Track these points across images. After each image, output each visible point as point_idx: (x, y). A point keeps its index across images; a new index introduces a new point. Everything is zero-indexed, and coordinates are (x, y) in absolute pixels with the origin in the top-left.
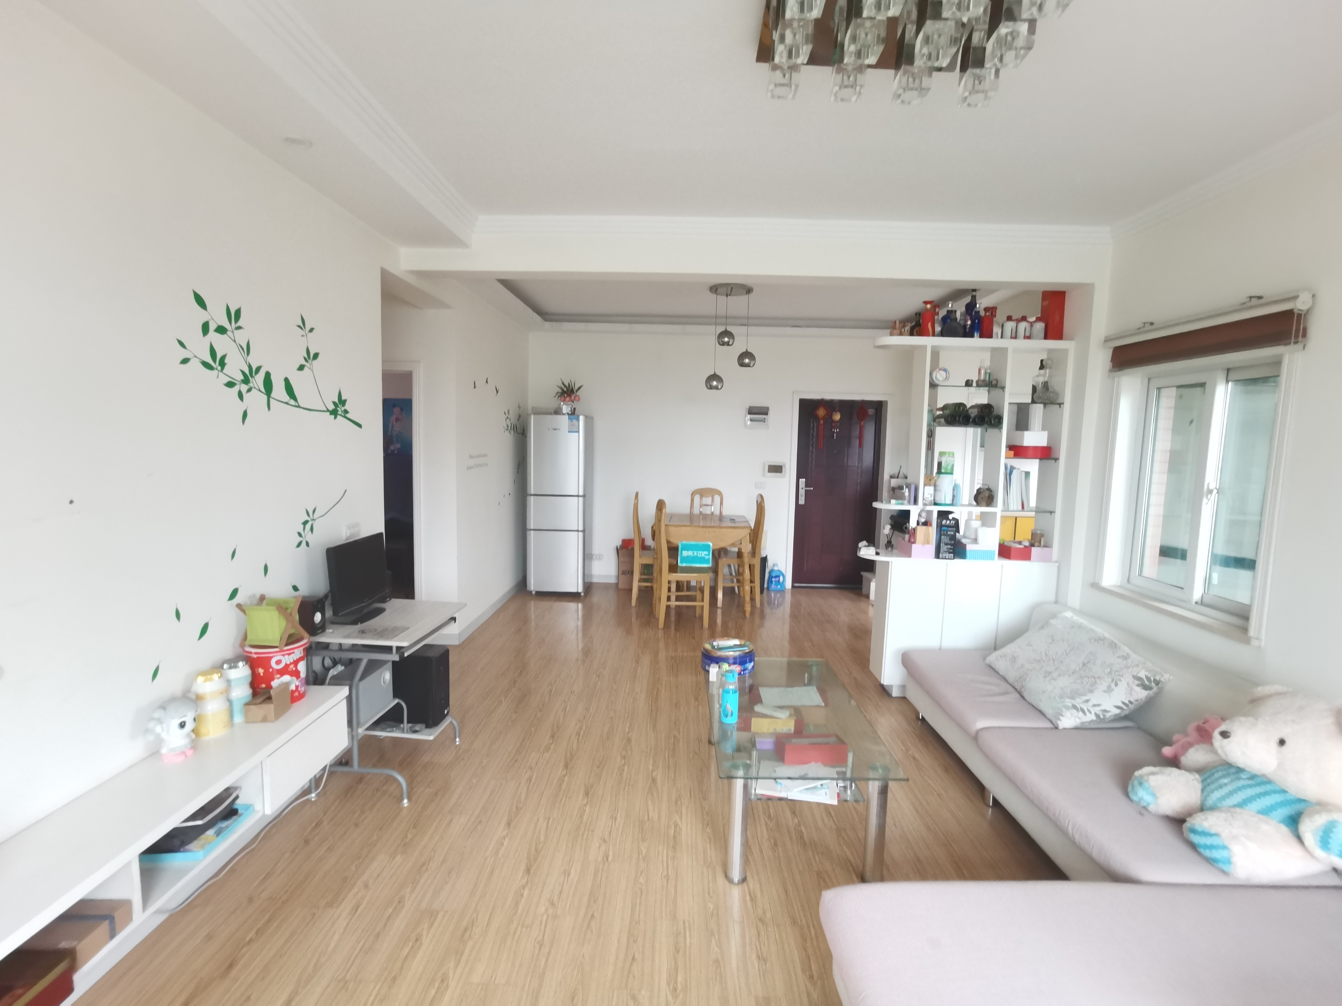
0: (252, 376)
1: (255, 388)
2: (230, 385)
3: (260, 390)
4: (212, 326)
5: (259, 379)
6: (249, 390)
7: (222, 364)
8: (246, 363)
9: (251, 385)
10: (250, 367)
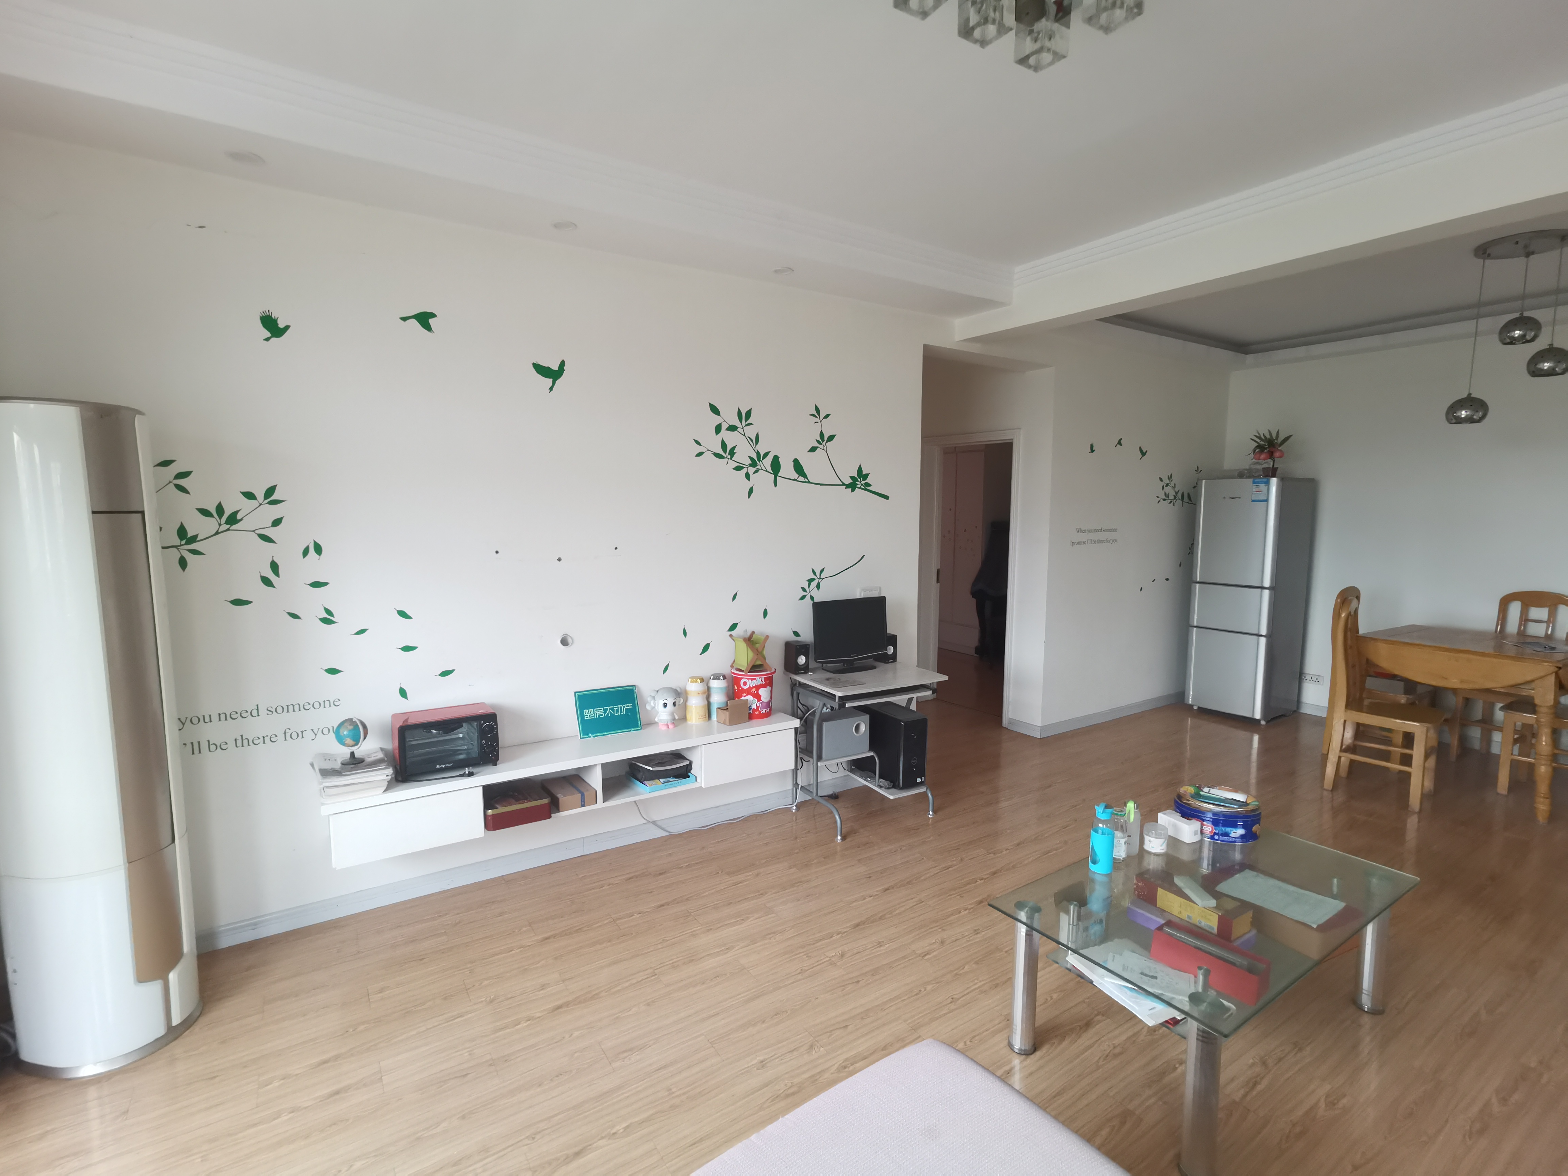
0: (759, 460)
1: (762, 469)
2: (738, 468)
3: (767, 471)
4: (725, 426)
5: (767, 462)
6: (756, 472)
7: (732, 453)
8: (754, 450)
9: (759, 467)
10: (758, 453)
